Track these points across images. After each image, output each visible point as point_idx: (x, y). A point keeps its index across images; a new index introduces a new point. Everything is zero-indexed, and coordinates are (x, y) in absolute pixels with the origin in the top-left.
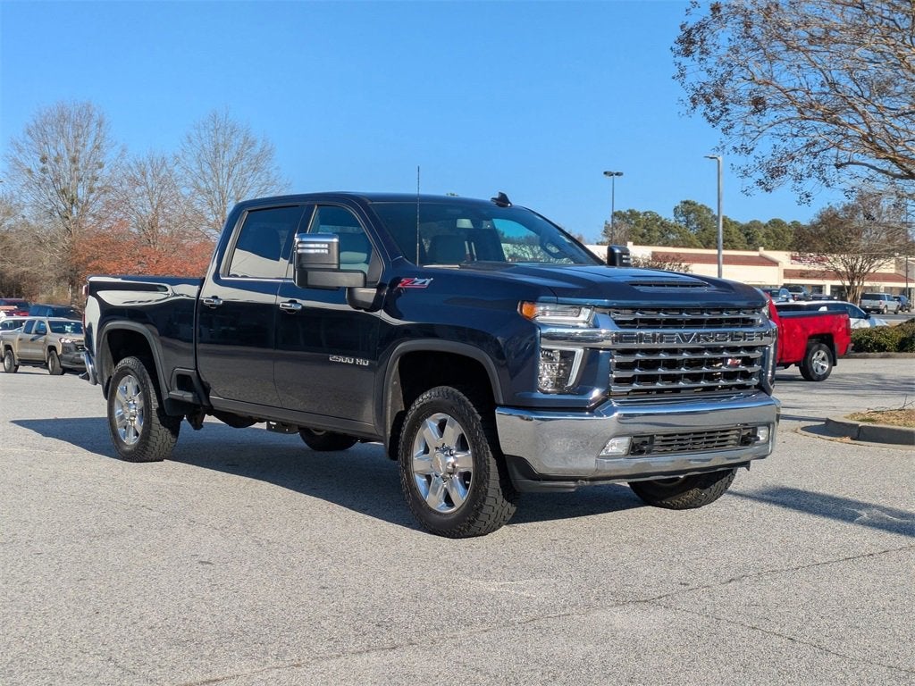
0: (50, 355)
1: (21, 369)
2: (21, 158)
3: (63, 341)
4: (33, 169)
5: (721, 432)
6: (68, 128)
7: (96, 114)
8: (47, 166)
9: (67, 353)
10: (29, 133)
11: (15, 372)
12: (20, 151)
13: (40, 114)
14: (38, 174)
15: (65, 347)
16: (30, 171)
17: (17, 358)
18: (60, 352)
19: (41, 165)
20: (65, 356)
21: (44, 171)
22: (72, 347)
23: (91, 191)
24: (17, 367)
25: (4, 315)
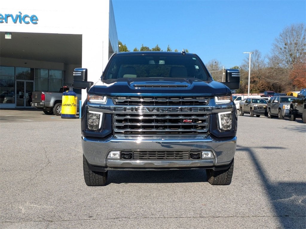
0: (251, 110)
1: (245, 114)
2: (278, 44)
3: (254, 105)
4: (282, 48)
5: (176, 152)
6: (294, 33)
7: (304, 27)
8: (287, 47)
9: (256, 110)
10: (281, 36)
11: (243, 115)
12: (278, 42)
13: (285, 29)
14: (283, 49)
15: (255, 107)
16: (281, 49)
17: (243, 111)
18: (253, 109)
19: (285, 46)
20: (254, 110)
21: (285, 48)
22: (257, 108)
23: (301, 54)
24: (243, 114)
25: (260, 97)
